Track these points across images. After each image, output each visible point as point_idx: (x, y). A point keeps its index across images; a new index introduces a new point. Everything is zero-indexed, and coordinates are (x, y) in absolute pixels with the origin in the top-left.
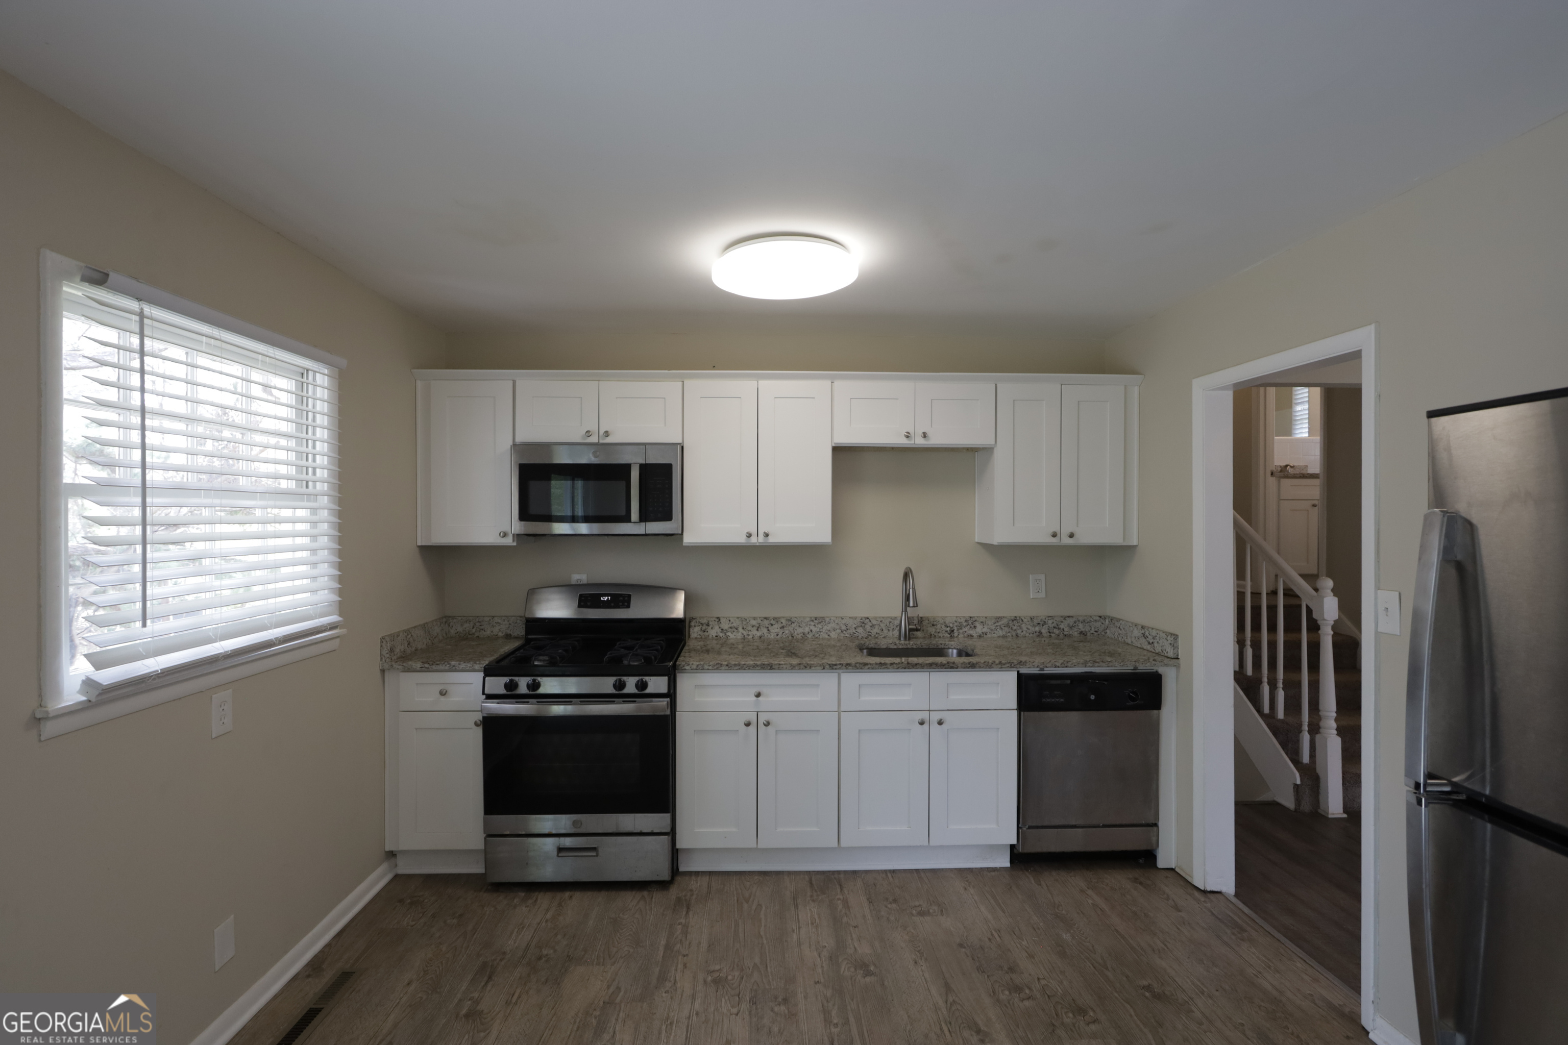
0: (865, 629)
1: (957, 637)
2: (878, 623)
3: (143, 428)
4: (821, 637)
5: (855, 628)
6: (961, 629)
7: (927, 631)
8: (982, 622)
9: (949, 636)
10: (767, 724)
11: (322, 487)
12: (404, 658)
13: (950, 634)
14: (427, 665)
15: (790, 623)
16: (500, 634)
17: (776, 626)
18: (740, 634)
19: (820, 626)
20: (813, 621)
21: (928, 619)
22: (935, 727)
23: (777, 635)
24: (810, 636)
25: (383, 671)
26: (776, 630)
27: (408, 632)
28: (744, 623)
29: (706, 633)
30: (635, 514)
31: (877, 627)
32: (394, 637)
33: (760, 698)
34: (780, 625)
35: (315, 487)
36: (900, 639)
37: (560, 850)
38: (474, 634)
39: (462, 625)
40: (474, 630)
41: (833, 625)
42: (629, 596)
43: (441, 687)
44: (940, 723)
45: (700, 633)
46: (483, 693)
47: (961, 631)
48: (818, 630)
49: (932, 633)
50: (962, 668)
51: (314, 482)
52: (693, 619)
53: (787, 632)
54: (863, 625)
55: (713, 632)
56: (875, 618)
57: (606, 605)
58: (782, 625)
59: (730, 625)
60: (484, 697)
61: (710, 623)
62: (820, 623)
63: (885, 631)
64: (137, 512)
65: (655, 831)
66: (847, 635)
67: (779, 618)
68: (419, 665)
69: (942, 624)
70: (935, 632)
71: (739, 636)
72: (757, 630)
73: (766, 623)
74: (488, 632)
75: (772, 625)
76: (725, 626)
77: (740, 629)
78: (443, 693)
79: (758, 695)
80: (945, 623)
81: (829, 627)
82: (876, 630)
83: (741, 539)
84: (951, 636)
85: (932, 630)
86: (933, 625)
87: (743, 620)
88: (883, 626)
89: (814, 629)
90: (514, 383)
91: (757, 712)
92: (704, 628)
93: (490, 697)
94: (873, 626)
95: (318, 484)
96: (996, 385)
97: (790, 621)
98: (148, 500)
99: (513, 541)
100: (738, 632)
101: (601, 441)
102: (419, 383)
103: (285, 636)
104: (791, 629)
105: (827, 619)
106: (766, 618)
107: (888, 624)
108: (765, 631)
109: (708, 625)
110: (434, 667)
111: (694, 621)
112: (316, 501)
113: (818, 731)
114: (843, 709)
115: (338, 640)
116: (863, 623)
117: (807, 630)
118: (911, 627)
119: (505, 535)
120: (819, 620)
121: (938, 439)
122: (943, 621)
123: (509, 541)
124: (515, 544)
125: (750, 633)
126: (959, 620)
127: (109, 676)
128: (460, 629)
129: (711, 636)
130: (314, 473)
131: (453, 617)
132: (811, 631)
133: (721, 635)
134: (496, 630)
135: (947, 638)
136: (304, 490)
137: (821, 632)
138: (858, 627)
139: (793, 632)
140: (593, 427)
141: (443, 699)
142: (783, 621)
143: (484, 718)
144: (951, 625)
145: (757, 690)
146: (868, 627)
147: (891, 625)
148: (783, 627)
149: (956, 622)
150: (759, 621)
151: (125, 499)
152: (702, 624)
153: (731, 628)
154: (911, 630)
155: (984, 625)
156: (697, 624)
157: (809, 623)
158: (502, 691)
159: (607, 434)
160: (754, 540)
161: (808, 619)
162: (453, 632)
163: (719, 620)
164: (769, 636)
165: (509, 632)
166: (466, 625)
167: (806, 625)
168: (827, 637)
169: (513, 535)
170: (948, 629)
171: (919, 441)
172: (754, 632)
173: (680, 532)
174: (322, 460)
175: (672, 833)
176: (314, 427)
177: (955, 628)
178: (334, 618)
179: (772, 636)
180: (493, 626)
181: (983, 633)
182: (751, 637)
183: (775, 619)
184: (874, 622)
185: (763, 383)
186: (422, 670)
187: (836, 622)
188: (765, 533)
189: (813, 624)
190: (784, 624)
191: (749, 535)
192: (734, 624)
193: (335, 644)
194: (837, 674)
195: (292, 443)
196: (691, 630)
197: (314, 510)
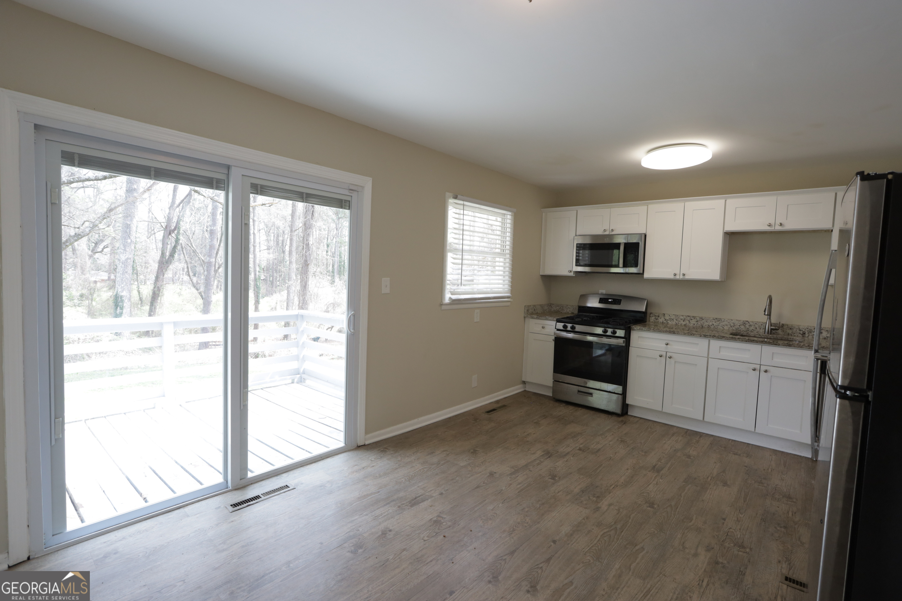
0: (745, 326)
1: (807, 337)
2: (754, 324)
3: (463, 235)
4: (718, 328)
5: (739, 326)
6: (811, 333)
7: (786, 332)
8: (827, 331)
9: (801, 336)
10: (670, 358)
11: (508, 252)
12: (532, 314)
13: (802, 335)
14: (538, 317)
15: (701, 319)
16: (570, 312)
17: (694, 320)
18: (674, 322)
19: (718, 323)
20: (714, 320)
21: (787, 325)
22: (762, 373)
23: (694, 325)
24: (712, 327)
25: (525, 317)
26: (694, 323)
27: (534, 306)
28: (677, 317)
29: (657, 320)
30: (621, 264)
31: (753, 326)
32: (529, 306)
33: (668, 346)
34: (696, 320)
35: (506, 251)
36: (765, 333)
37: (579, 391)
38: (560, 311)
39: (556, 307)
40: (560, 310)
41: (726, 323)
42: (621, 300)
43: (542, 325)
44: (766, 371)
45: (654, 320)
46: (556, 328)
47: (810, 334)
48: (717, 324)
49: (790, 333)
50: (782, 345)
51: (505, 250)
52: (651, 313)
53: (699, 324)
54: (744, 324)
55: (661, 320)
56: (752, 322)
57: (611, 303)
58: (697, 320)
59: (669, 318)
60: (556, 330)
61: (660, 316)
62: (719, 321)
63: (758, 329)
64: (461, 257)
65: (616, 392)
66: (734, 329)
67: (696, 317)
68: (536, 316)
69: (797, 329)
70: (792, 333)
71: (674, 323)
72: (684, 321)
73: (688, 318)
74: (565, 311)
75: (692, 320)
76: (667, 317)
77: (675, 320)
78: (543, 328)
79: (667, 344)
80: (799, 328)
81: (724, 323)
82: (752, 328)
83: (671, 277)
84: (803, 336)
85: (790, 332)
86: (791, 329)
87: (677, 316)
88: (757, 326)
89: (715, 324)
90: (577, 211)
91: (666, 352)
92: (656, 318)
93: (558, 330)
94: (750, 326)
95: (507, 251)
96: (836, 194)
97: (702, 319)
98: (463, 254)
99: (574, 274)
100: (673, 321)
101: (610, 234)
102: (544, 214)
103: (494, 297)
104: (702, 322)
105: (723, 320)
106: (689, 316)
107: (760, 325)
108: (688, 322)
109: (659, 316)
110: (541, 318)
111: (652, 314)
112: (506, 256)
113: (696, 365)
114: (710, 356)
115: (510, 303)
116: (745, 323)
117: (711, 324)
118: (772, 327)
119: (571, 272)
120: (719, 320)
121: (790, 225)
122: (798, 327)
123: (572, 274)
124: (574, 275)
125: (679, 322)
126: (810, 328)
127: (454, 297)
128: (555, 309)
129: (659, 322)
130: (506, 247)
131: (553, 304)
132: (713, 325)
133: (665, 322)
134: (568, 310)
135: (800, 337)
136: (502, 252)
137: (718, 325)
138: (741, 325)
139: (703, 324)
140: (607, 228)
141: (543, 330)
142: (698, 318)
143: (555, 337)
144: (804, 330)
145: (667, 342)
146: (747, 326)
147: (762, 326)
148: (697, 321)
149: (807, 328)
150: (685, 317)
151: (458, 253)
152: (656, 316)
153: (670, 319)
154: (772, 329)
155: (828, 332)
156: (653, 316)
157: (712, 321)
158: (562, 328)
159: (612, 230)
160: (678, 277)
161: (712, 319)
162: (552, 310)
163: (664, 315)
164: (690, 325)
165: (573, 312)
166: (558, 308)
167: (711, 321)
168: (722, 328)
169: (574, 272)
170: (801, 332)
171: (778, 228)
172: (682, 322)
173: (641, 272)
174: (508, 243)
175: (624, 394)
176: (506, 232)
177: (807, 332)
178: (509, 295)
179: (691, 325)
180: (567, 309)
181: (827, 337)
182: (680, 324)
183: (693, 317)
184: (751, 324)
185: (688, 204)
186: (537, 318)
187: (728, 321)
188: (683, 274)
189: (714, 321)
190: (698, 320)
191: (675, 275)
192: (672, 318)
193: (509, 304)
194: (708, 340)
195: (500, 238)
196: (650, 318)
197: (505, 259)
